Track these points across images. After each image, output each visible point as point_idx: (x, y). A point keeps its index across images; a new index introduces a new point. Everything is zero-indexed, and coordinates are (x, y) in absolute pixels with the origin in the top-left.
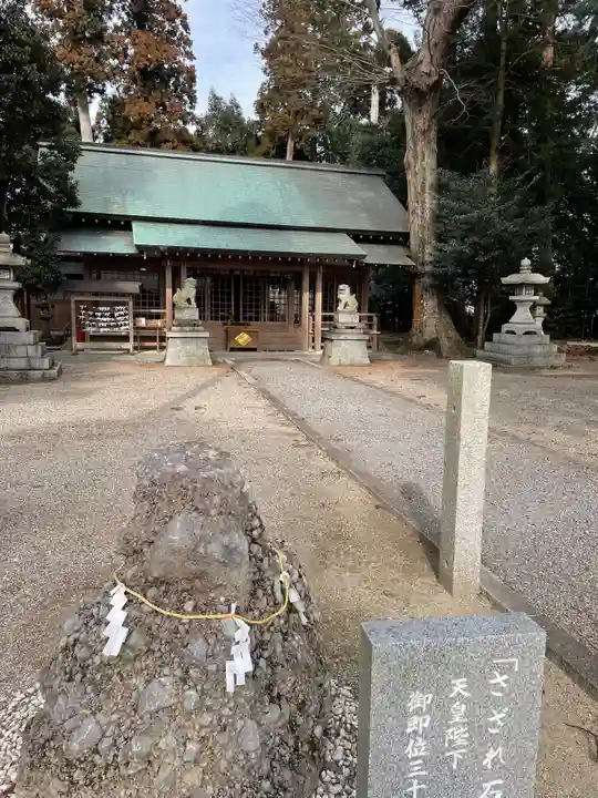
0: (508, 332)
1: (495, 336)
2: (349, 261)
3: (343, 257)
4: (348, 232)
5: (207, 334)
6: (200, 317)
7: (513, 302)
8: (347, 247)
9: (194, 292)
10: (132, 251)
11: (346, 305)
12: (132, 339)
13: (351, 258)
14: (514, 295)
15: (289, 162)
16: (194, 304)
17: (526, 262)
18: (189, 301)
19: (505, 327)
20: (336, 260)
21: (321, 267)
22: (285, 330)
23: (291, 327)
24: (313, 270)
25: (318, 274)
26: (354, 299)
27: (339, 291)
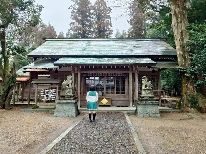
11: (146, 86)
16: (71, 87)
18: (68, 85)
20: (142, 67)
21: (137, 71)
22: (125, 97)
23: (127, 96)
24: (133, 72)
25: (136, 73)
26: (150, 83)
27: (142, 80)
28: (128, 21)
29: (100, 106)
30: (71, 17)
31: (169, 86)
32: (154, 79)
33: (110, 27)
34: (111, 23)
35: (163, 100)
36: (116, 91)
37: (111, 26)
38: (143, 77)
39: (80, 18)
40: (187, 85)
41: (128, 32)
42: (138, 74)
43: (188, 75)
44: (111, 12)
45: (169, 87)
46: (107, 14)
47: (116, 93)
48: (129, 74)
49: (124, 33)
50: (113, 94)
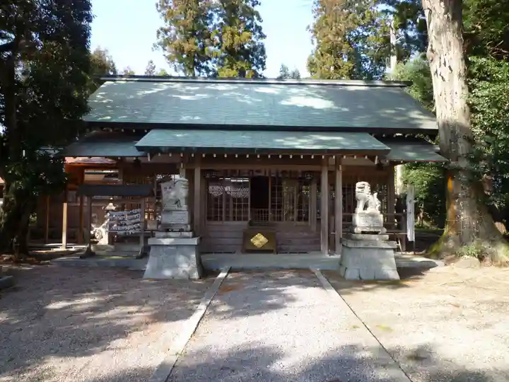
2: (369, 157)
4: (371, 132)
5: (195, 241)
12: (142, 241)
16: (184, 207)
18: (177, 202)
20: (355, 157)
21: (340, 166)
25: (338, 172)
26: (376, 199)
27: (358, 190)
29: (248, 251)
36: (284, 215)
38: (359, 184)
42: (343, 172)
48: (320, 173)
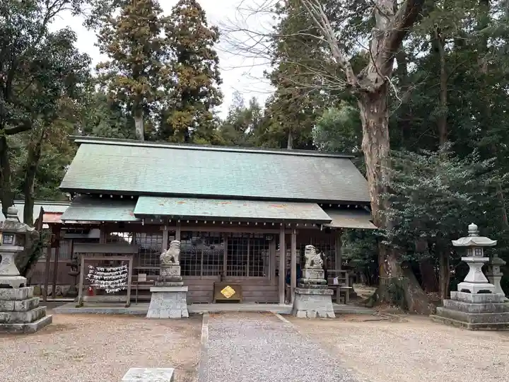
0: (464, 291)
1: (453, 293)
2: (317, 225)
3: (312, 221)
4: (319, 202)
5: (186, 289)
6: (182, 274)
7: (465, 263)
8: (316, 213)
9: (178, 252)
10: (134, 219)
11: (312, 263)
12: (129, 293)
13: (319, 223)
14: (466, 256)
15: (289, 151)
16: (177, 262)
17: (473, 226)
18: (172, 259)
19: (461, 286)
20: (305, 225)
21: (295, 230)
22: (267, 283)
23: (273, 282)
24: (288, 232)
25: (293, 235)
26: (320, 258)
27: (306, 251)
28: (265, 72)
29: (218, 302)
30: (97, 42)
31: (365, 259)
32: (328, 246)
33: (214, 85)
34: (218, 73)
35: (343, 290)
36: (248, 271)
37: (219, 81)
38: (307, 247)
39: (127, 51)
40: (387, 262)
41: (267, 105)
43: (386, 243)
44: (217, 41)
45: (366, 262)
46: (208, 46)
47: (248, 274)
48: (278, 236)
49: (255, 107)
50: (242, 277)
